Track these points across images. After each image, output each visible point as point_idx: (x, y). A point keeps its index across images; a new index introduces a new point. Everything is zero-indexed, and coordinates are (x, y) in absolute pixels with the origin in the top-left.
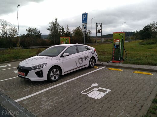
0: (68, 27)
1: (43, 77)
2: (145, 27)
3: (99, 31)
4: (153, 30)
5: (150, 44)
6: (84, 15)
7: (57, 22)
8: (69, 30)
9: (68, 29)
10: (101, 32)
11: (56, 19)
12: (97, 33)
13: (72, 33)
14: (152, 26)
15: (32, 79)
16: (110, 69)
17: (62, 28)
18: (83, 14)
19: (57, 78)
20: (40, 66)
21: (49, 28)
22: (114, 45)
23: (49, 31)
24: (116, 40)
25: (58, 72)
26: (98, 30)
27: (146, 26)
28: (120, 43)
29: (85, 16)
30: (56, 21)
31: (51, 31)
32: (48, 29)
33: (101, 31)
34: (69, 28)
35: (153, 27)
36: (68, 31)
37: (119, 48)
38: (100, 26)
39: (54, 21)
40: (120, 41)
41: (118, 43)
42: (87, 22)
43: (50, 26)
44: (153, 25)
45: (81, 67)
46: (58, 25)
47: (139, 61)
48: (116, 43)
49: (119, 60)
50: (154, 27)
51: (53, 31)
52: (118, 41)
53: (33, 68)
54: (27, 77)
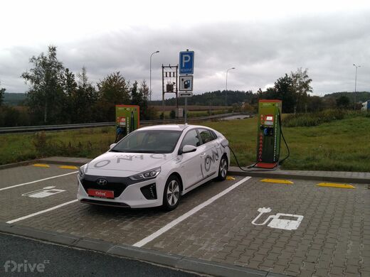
0: (83, 74)
1: (156, 198)
2: (279, 82)
3: (170, 88)
4: (297, 89)
5: (305, 125)
6: (184, 56)
7: (57, 56)
8: (87, 82)
9: (85, 79)
10: (175, 91)
11: (54, 49)
12: (164, 93)
13: (97, 90)
14: (296, 80)
15: (133, 203)
16: (265, 180)
17: (68, 76)
18: (182, 54)
19: (176, 201)
20: (150, 175)
21: (31, 74)
22: (262, 128)
23: (29, 82)
24: (267, 116)
25: (177, 189)
26: (168, 86)
27: (283, 80)
28: (274, 124)
29: (186, 58)
30: (53, 55)
31: (37, 82)
32: (27, 77)
33: (175, 87)
34: (87, 75)
35: (298, 82)
36: (84, 85)
37: (273, 135)
38: (172, 74)
39: (47, 54)
40: (274, 120)
41: (272, 123)
42: (192, 72)
43: (34, 67)
44: (297, 76)
45: (208, 176)
46: (60, 66)
47: (316, 164)
48: (266, 123)
49: (274, 162)
50: (300, 82)
51: (41, 83)
52: (270, 118)
53: (133, 179)
54: (117, 200)
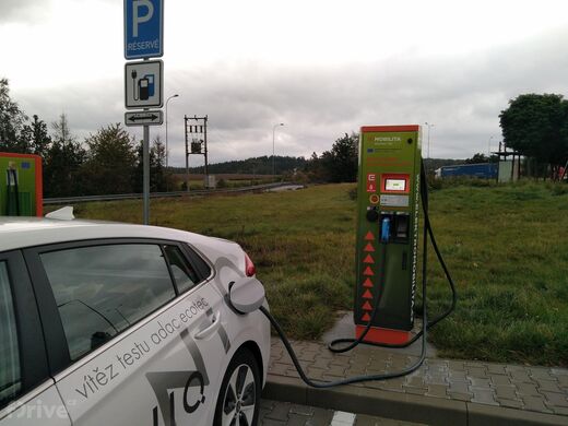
0: (63, 124)
3: (196, 148)
6: (135, 4)
7: (9, 94)
8: (68, 137)
9: (65, 132)
10: (203, 151)
11: (5, 82)
17: (37, 125)
22: (374, 216)
24: (385, 177)
26: (193, 144)
28: (412, 204)
29: (143, 11)
30: (4, 92)
34: (68, 127)
36: (62, 140)
37: (409, 240)
38: (199, 128)
